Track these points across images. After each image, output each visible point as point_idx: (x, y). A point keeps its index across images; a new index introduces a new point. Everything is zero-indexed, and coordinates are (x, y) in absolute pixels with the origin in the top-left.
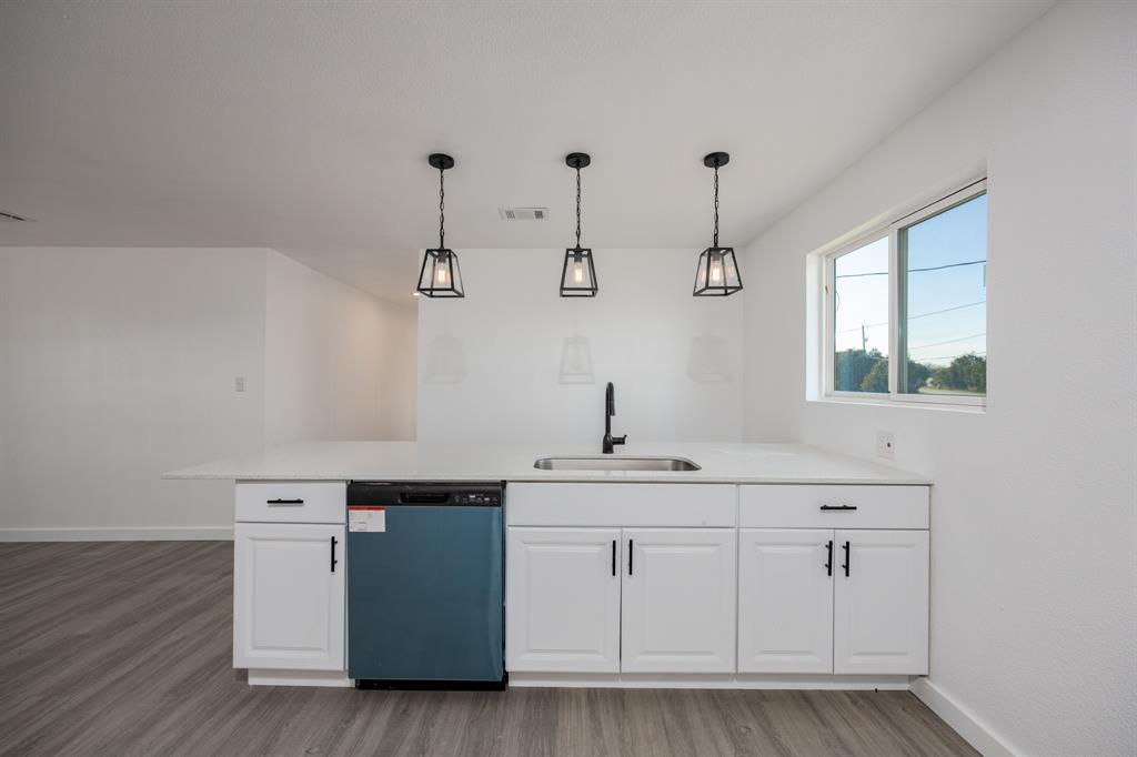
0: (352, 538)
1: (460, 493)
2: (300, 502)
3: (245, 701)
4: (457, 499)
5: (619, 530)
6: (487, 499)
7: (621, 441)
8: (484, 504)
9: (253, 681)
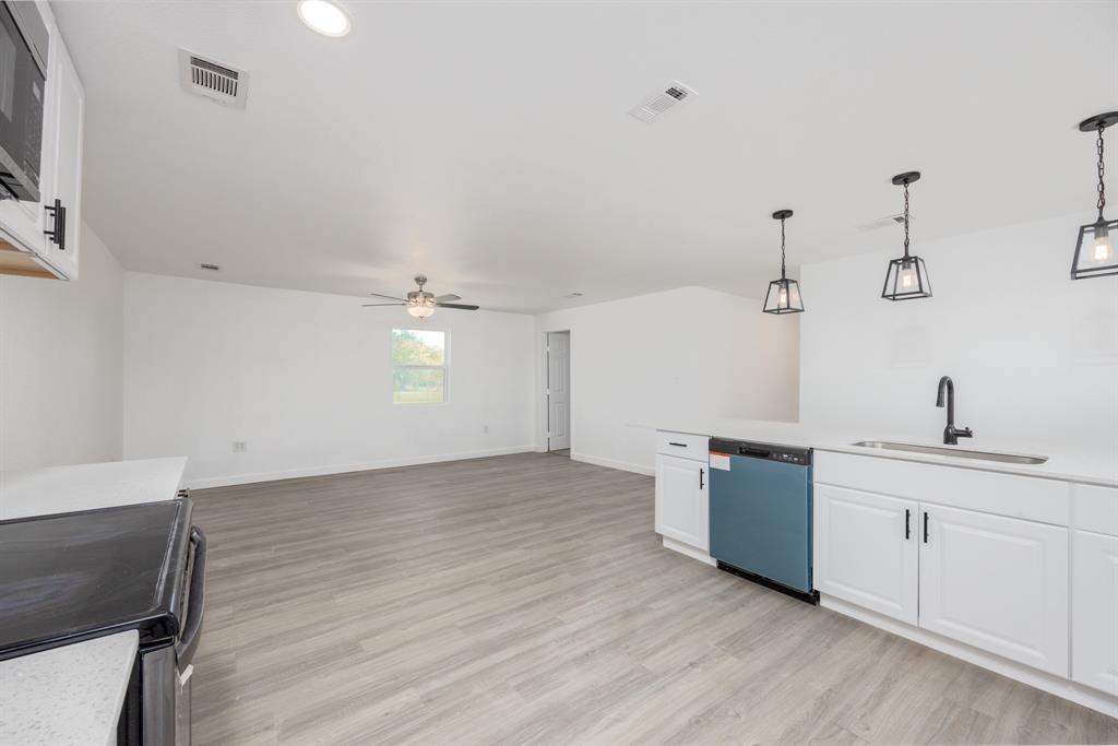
0: (712, 470)
1: (777, 452)
2: (685, 446)
3: (661, 551)
4: (775, 455)
5: (916, 503)
6: (796, 459)
7: (967, 434)
8: (793, 462)
9: (666, 544)
